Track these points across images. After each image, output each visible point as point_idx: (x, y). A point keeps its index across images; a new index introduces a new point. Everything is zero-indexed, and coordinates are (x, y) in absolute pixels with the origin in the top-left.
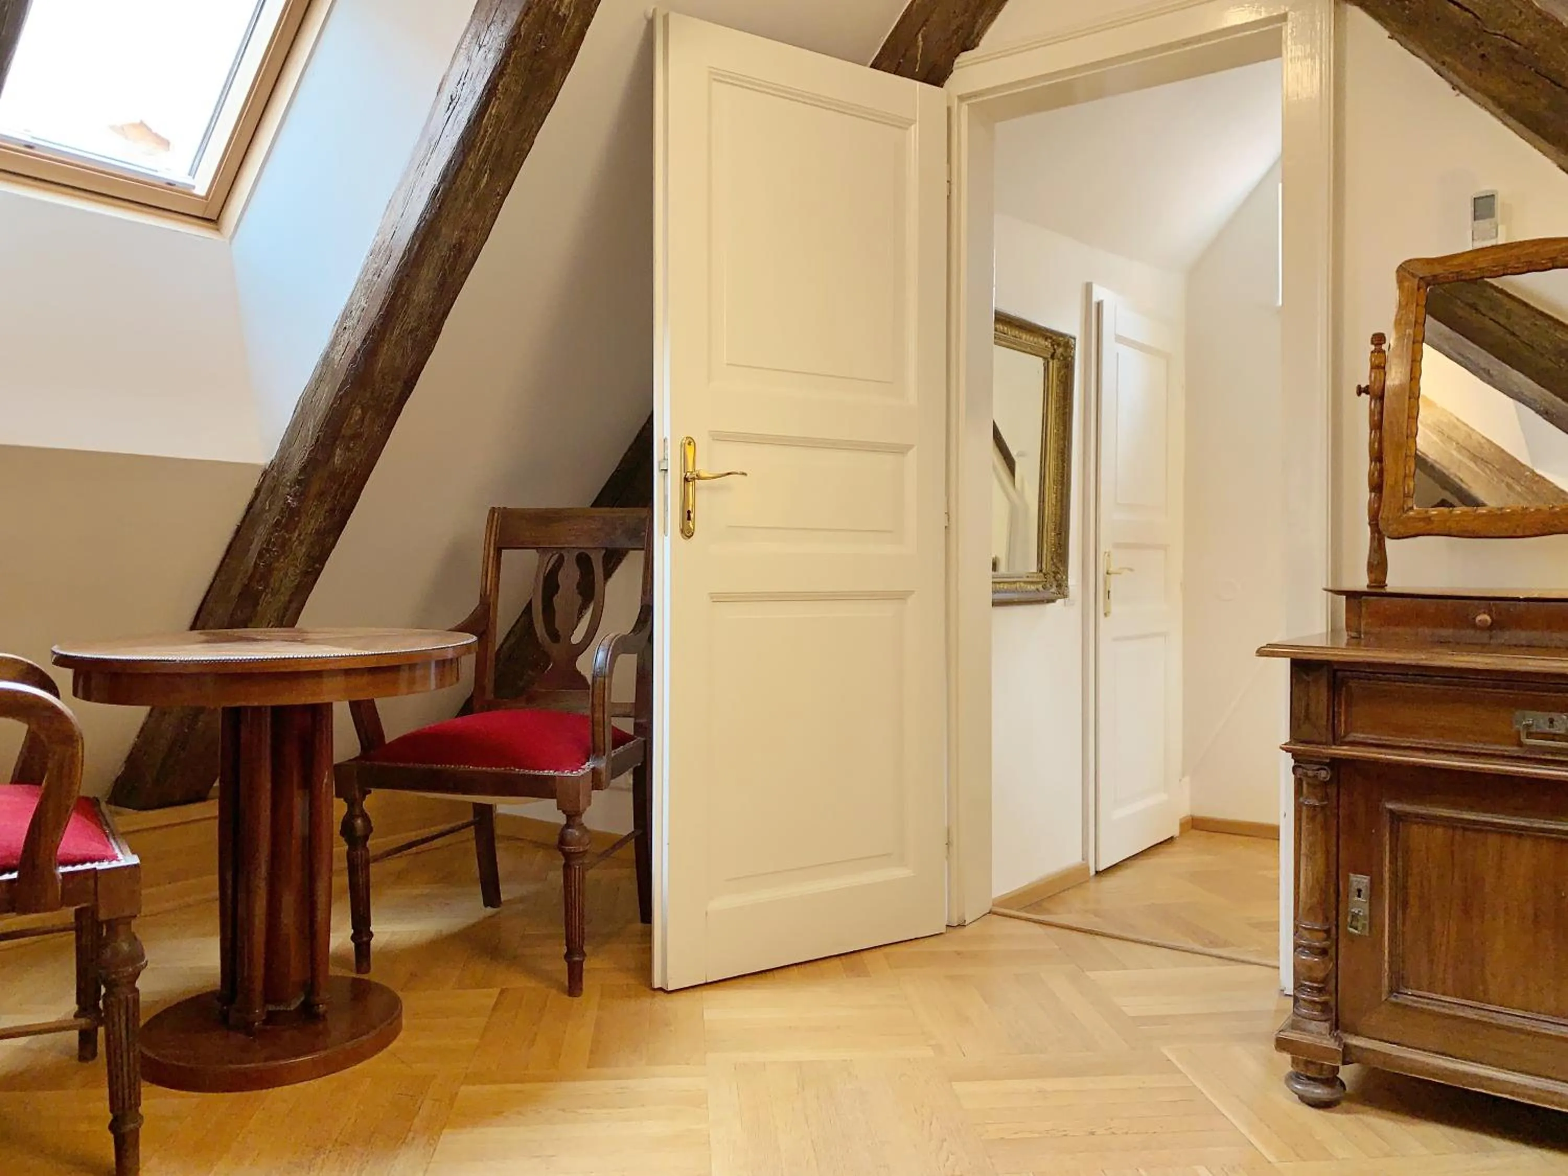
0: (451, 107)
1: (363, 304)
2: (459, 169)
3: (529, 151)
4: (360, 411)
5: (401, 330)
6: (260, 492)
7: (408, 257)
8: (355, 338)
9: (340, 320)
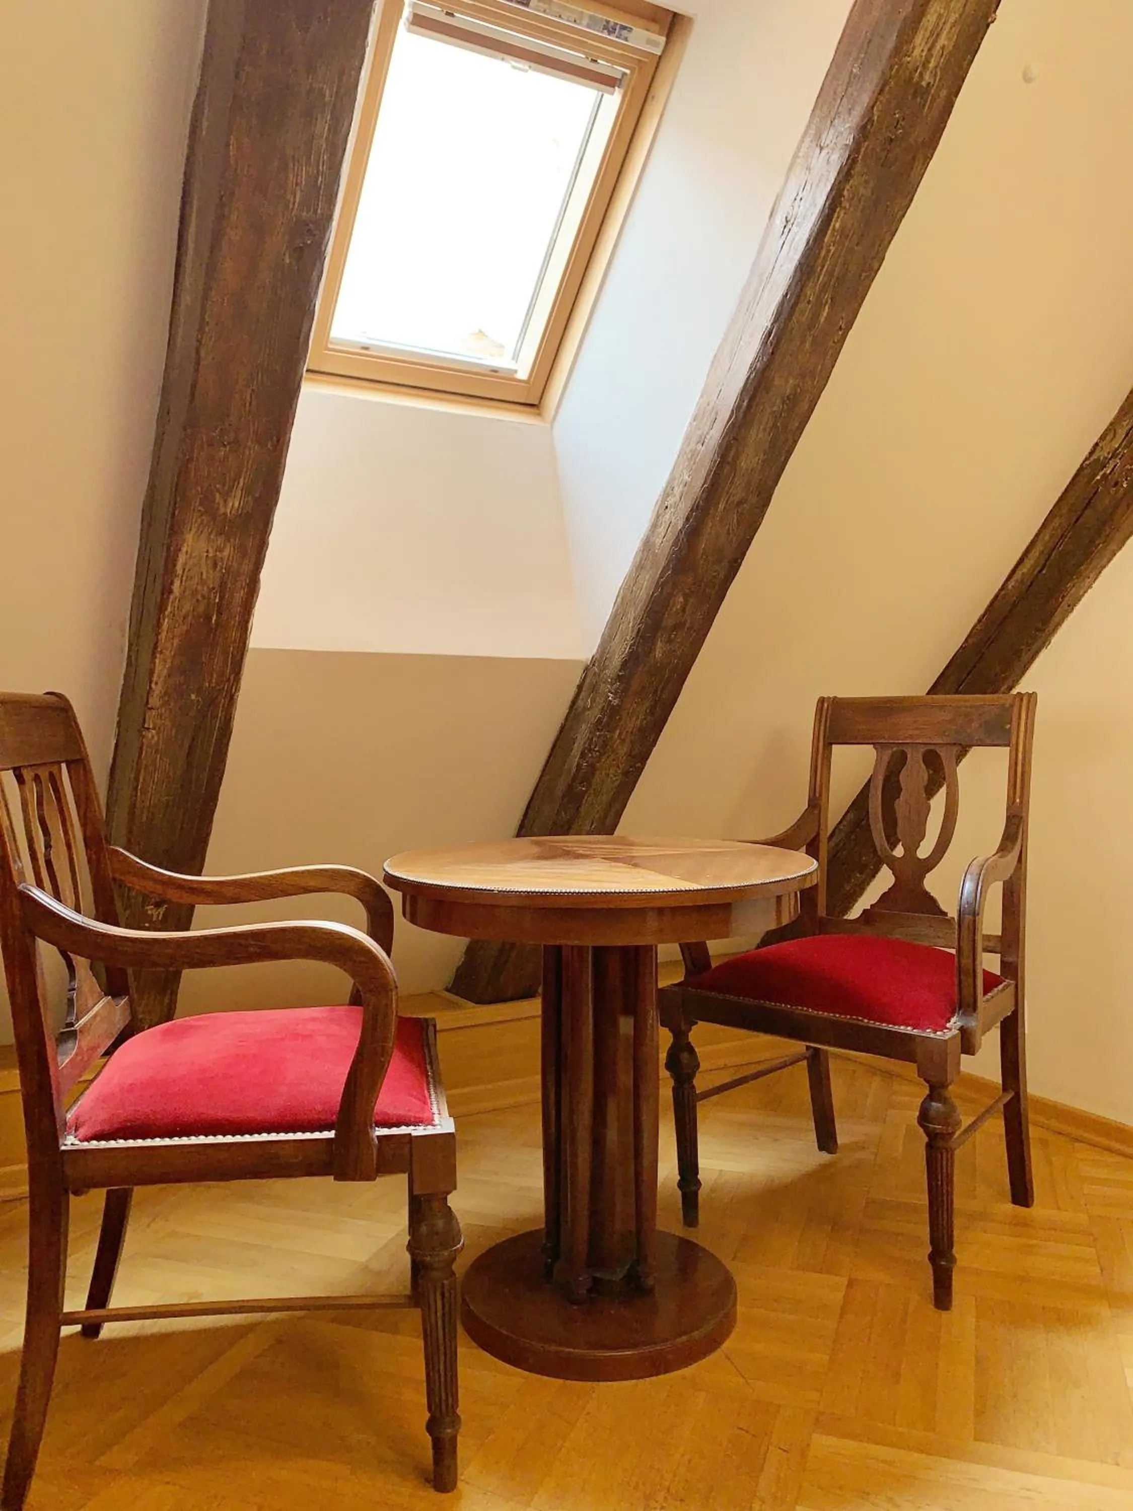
0: (786, 230)
1: (686, 478)
2: (796, 304)
3: (878, 269)
4: (681, 599)
5: (727, 503)
6: (582, 688)
7: (736, 417)
8: (677, 518)
9: (661, 499)
